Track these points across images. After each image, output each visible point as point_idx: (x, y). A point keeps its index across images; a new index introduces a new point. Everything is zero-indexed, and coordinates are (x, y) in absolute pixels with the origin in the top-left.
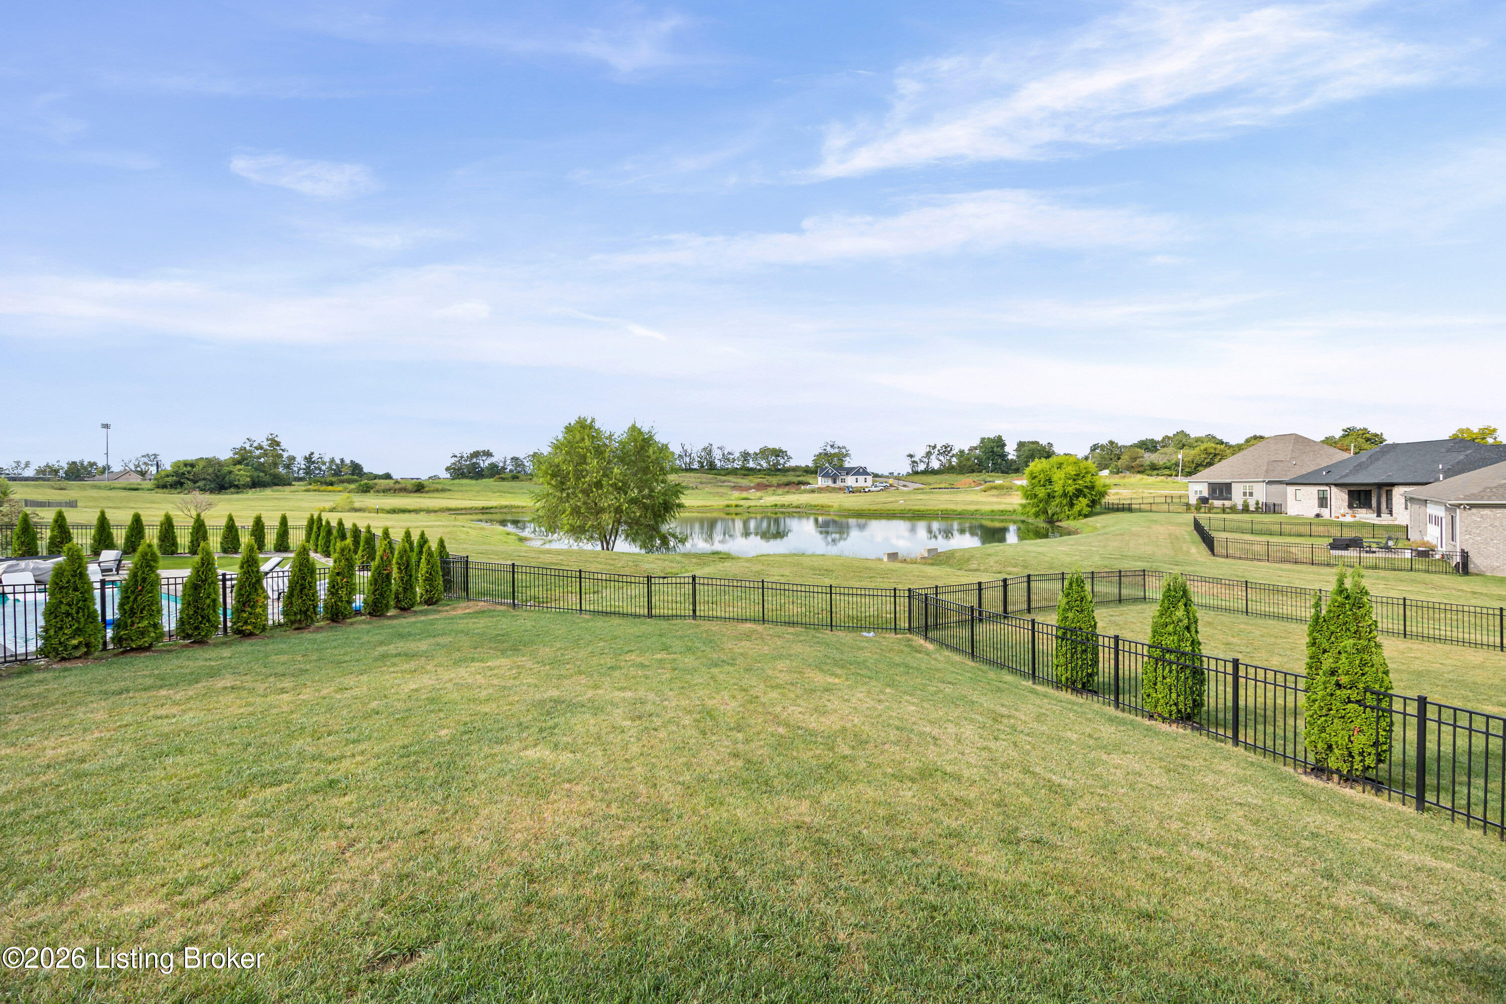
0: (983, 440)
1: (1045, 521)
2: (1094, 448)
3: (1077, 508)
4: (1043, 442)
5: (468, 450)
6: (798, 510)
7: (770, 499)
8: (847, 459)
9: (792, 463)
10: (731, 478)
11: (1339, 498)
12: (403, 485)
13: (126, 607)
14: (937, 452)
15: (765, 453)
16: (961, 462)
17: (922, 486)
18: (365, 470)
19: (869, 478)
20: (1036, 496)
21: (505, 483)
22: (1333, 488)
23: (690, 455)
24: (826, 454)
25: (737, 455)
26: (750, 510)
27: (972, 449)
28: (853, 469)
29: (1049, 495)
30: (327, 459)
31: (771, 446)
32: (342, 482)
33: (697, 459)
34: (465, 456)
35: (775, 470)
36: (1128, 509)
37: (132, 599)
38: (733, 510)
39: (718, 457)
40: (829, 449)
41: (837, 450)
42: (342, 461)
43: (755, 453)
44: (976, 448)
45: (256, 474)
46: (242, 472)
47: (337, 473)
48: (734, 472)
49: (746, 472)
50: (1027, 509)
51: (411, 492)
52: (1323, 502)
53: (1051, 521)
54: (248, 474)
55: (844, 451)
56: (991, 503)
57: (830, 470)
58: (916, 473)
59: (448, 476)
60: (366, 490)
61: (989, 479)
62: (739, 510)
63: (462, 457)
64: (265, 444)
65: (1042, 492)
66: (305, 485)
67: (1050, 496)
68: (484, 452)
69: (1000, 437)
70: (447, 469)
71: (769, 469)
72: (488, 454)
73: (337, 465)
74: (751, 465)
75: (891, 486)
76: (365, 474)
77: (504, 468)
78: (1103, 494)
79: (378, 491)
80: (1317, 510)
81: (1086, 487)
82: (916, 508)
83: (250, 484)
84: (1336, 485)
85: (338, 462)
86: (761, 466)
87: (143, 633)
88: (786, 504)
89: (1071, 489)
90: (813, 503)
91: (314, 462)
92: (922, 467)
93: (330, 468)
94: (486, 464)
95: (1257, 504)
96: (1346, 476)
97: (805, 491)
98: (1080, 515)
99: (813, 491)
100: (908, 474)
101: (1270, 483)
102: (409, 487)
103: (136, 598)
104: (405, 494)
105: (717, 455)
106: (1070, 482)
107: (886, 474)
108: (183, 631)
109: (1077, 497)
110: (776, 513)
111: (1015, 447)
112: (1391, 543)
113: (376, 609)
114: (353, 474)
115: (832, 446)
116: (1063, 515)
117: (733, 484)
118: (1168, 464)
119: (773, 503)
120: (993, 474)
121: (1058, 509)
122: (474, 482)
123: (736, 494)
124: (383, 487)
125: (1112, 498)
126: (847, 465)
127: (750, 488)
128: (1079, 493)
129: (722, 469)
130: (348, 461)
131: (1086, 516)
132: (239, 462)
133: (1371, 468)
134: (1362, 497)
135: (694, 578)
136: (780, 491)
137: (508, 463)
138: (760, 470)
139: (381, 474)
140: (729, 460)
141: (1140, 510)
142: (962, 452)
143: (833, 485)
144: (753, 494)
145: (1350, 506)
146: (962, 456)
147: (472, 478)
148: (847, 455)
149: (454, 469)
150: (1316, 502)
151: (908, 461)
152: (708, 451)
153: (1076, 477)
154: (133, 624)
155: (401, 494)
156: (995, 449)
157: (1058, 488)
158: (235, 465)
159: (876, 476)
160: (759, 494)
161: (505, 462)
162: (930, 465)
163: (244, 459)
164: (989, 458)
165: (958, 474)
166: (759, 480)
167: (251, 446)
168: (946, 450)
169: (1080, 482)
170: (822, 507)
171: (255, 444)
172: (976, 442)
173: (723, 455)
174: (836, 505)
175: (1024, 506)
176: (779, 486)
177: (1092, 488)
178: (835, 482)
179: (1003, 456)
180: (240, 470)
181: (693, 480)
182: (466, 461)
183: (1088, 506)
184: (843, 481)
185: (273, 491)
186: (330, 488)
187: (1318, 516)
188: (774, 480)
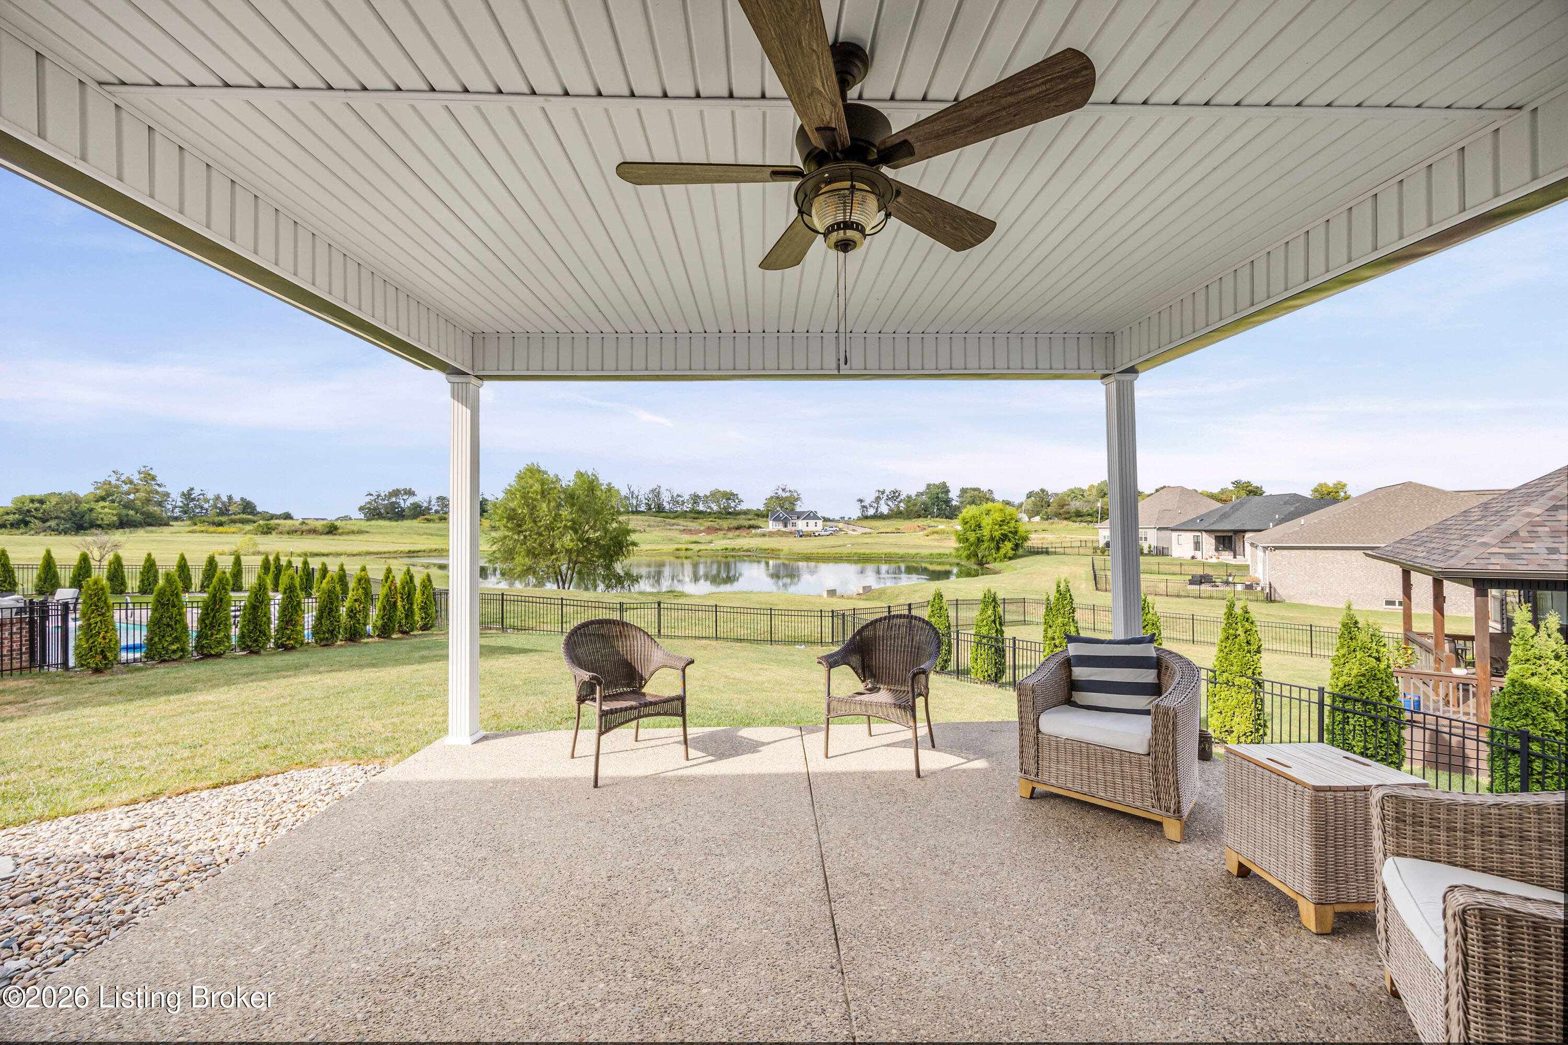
0: (929, 486)
1: (975, 563)
2: (1030, 495)
3: (1002, 551)
4: (984, 488)
5: (385, 490)
6: (749, 553)
7: (720, 543)
8: (799, 502)
9: (743, 507)
10: (680, 521)
11: (1208, 542)
12: (312, 527)
13: (207, 622)
14: (885, 497)
15: (715, 495)
16: (908, 507)
17: (870, 531)
18: (259, 509)
19: (820, 523)
20: (967, 540)
21: (431, 525)
22: (1204, 533)
23: (637, 497)
24: (778, 498)
25: (686, 497)
26: (700, 553)
27: (919, 495)
28: (803, 513)
29: (978, 539)
30: (210, 496)
31: (722, 489)
32: (234, 522)
33: (644, 501)
34: (383, 494)
35: (727, 513)
36: (1046, 552)
37: (212, 615)
38: (683, 553)
39: (666, 499)
40: (780, 492)
41: (788, 494)
42: (230, 498)
43: (705, 496)
44: (922, 494)
45: (124, 512)
46: (106, 510)
47: (224, 511)
48: (683, 515)
49: (696, 516)
50: (960, 553)
51: (321, 534)
52: (1197, 546)
53: (981, 564)
54: (115, 512)
55: (795, 494)
56: (931, 547)
57: (782, 514)
58: (866, 518)
59: (362, 516)
60: (267, 531)
61: (933, 524)
62: (689, 553)
63: (379, 496)
64: (136, 478)
65: (972, 537)
66: (190, 526)
67: (980, 540)
68: (405, 490)
69: (944, 484)
70: (361, 509)
71: (720, 512)
72: (410, 493)
73: (223, 503)
74: (701, 507)
75: (841, 530)
76: (259, 513)
77: (428, 509)
78: (1025, 539)
79: (281, 533)
80: (1192, 553)
81: (1011, 532)
82: (861, 551)
83: (117, 523)
84: (1206, 531)
85: (225, 499)
86: (711, 509)
87: (219, 643)
88: (737, 547)
89: (997, 534)
90: (763, 547)
91: (193, 499)
92: (871, 512)
93: (215, 507)
94: (408, 503)
95: (1150, 547)
96: (1213, 524)
97: (756, 535)
98: (1005, 557)
99: (764, 535)
100: (859, 519)
101: (1160, 529)
102: (320, 528)
103: (214, 615)
104: (314, 536)
105: (666, 498)
106: (997, 527)
107: (837, 518)
108: (244, 643)
109: (1003, 541)
110: (726, 557)
111: (958, 493)
112: (1231, 579)
113: (385, 632)
114: (243, 513)
115: (783, 490)
116: (990, 558)
117: (682, 528)
118: (1091, 512)
119: (724, 547)
120: (938, 519)
121: (987, 553)
122: (394, 523)
123: (686, 537)
124: (287, 529)
125: (1035, 540)
126: (798, 509)
127: (700, 532)
128: (1004, 537)
129: (671, 512)
130: (237, 498)
131: (1010, 559)
132: (103, 499)
133: (1232, 517)
134: (1227, 541)
135: (659, 604)
136: (730, 535)
137: (433, 503)
138: (710, 513)
139: (278, 513)
140: (678, 503)
141: (1055, 553)
142: (909, 497)
143: (784, 529)
144: (703, 537)
145: (1217, 550)
146: (909, 501)
147: (390, 519)
148: (798, 499)
149: (369, 508)
150: (1192, 546)
151: (858, 505)
152: (656, 493)
153: (1002, 523)
154: (212, 635)
155: (310, 536)
156: (940, 495)
157: (986, 532)
158: (97, 501)
159: (826, 520)
160: (709, 538)
161: (430, 502)
162: (879, 510)
163: (108, 495)
164: (934, 504)
165: (905, 519)
166: (709, 524)
167: (118, 480)
168: (895, 495)
169: (1006, 528)
170: (773, 550)
171: (123, 478)
172: (922, 488)
173: (672, 497)
174: (786, 549)
175: (958, 550)
176: (729, 529)
177: (1016, 533)
178: (786, 526)
179: (947, 502)
180: (104, 507)
181: (641, 523)
182: (383, 500)
183: (1012, 549)
184: (794, 525)
185: (147, 532)
186: (220, 529)
187: (1193, 558)
188: (725, 524)
